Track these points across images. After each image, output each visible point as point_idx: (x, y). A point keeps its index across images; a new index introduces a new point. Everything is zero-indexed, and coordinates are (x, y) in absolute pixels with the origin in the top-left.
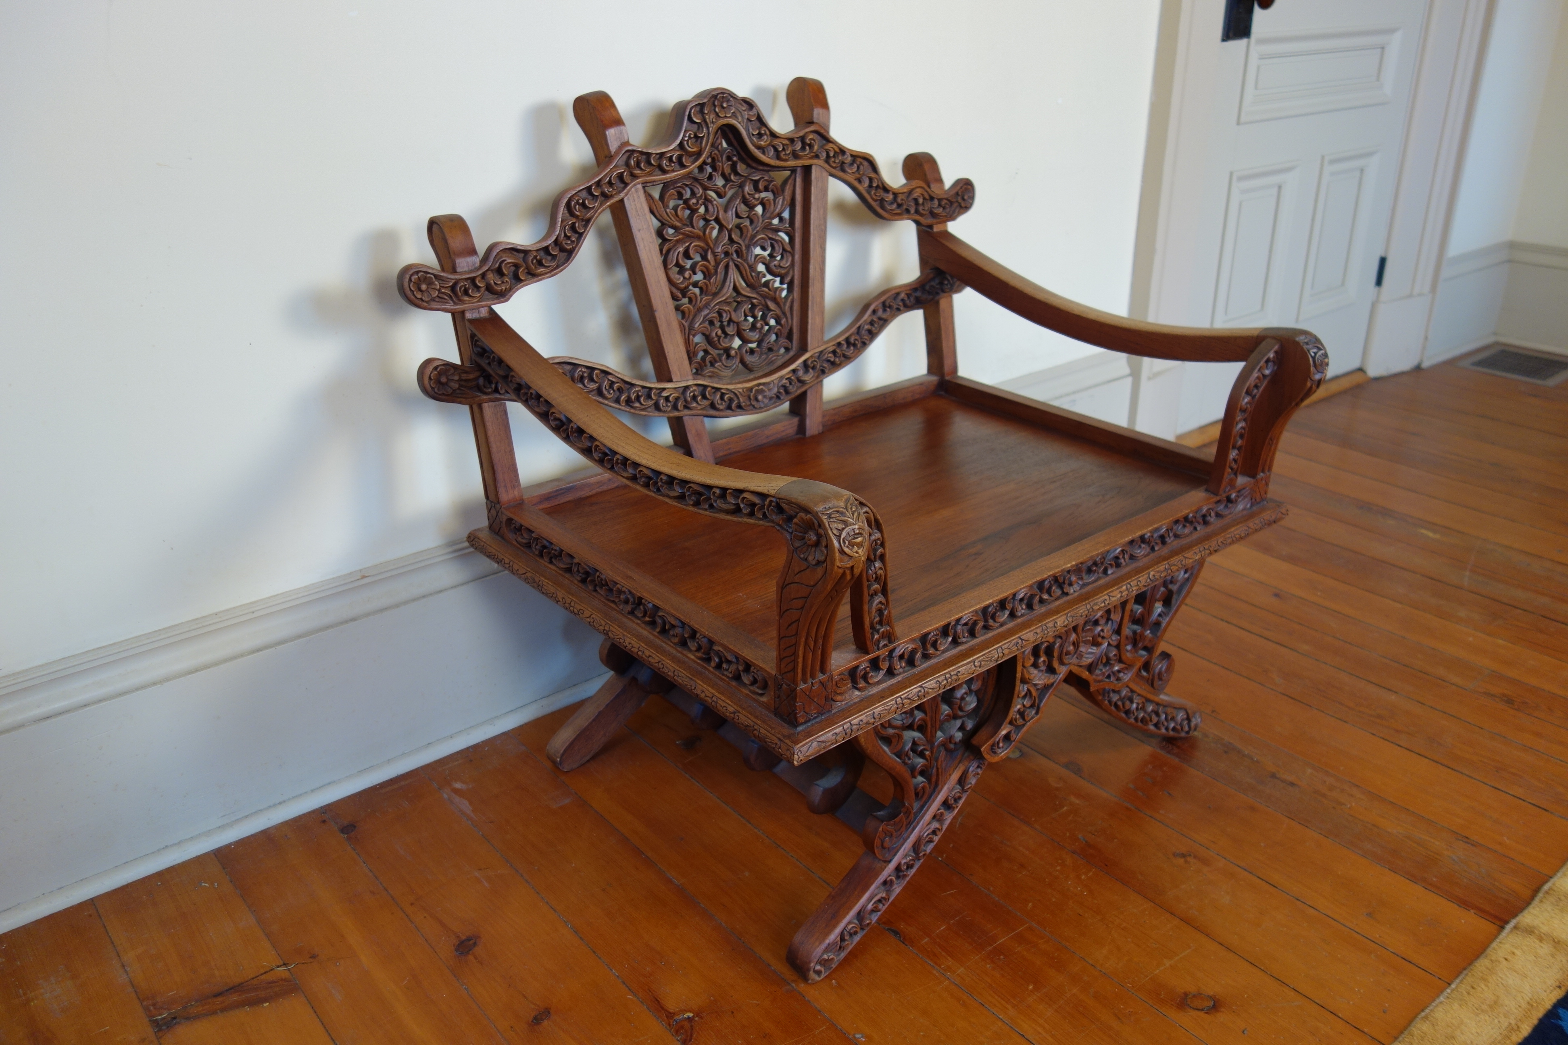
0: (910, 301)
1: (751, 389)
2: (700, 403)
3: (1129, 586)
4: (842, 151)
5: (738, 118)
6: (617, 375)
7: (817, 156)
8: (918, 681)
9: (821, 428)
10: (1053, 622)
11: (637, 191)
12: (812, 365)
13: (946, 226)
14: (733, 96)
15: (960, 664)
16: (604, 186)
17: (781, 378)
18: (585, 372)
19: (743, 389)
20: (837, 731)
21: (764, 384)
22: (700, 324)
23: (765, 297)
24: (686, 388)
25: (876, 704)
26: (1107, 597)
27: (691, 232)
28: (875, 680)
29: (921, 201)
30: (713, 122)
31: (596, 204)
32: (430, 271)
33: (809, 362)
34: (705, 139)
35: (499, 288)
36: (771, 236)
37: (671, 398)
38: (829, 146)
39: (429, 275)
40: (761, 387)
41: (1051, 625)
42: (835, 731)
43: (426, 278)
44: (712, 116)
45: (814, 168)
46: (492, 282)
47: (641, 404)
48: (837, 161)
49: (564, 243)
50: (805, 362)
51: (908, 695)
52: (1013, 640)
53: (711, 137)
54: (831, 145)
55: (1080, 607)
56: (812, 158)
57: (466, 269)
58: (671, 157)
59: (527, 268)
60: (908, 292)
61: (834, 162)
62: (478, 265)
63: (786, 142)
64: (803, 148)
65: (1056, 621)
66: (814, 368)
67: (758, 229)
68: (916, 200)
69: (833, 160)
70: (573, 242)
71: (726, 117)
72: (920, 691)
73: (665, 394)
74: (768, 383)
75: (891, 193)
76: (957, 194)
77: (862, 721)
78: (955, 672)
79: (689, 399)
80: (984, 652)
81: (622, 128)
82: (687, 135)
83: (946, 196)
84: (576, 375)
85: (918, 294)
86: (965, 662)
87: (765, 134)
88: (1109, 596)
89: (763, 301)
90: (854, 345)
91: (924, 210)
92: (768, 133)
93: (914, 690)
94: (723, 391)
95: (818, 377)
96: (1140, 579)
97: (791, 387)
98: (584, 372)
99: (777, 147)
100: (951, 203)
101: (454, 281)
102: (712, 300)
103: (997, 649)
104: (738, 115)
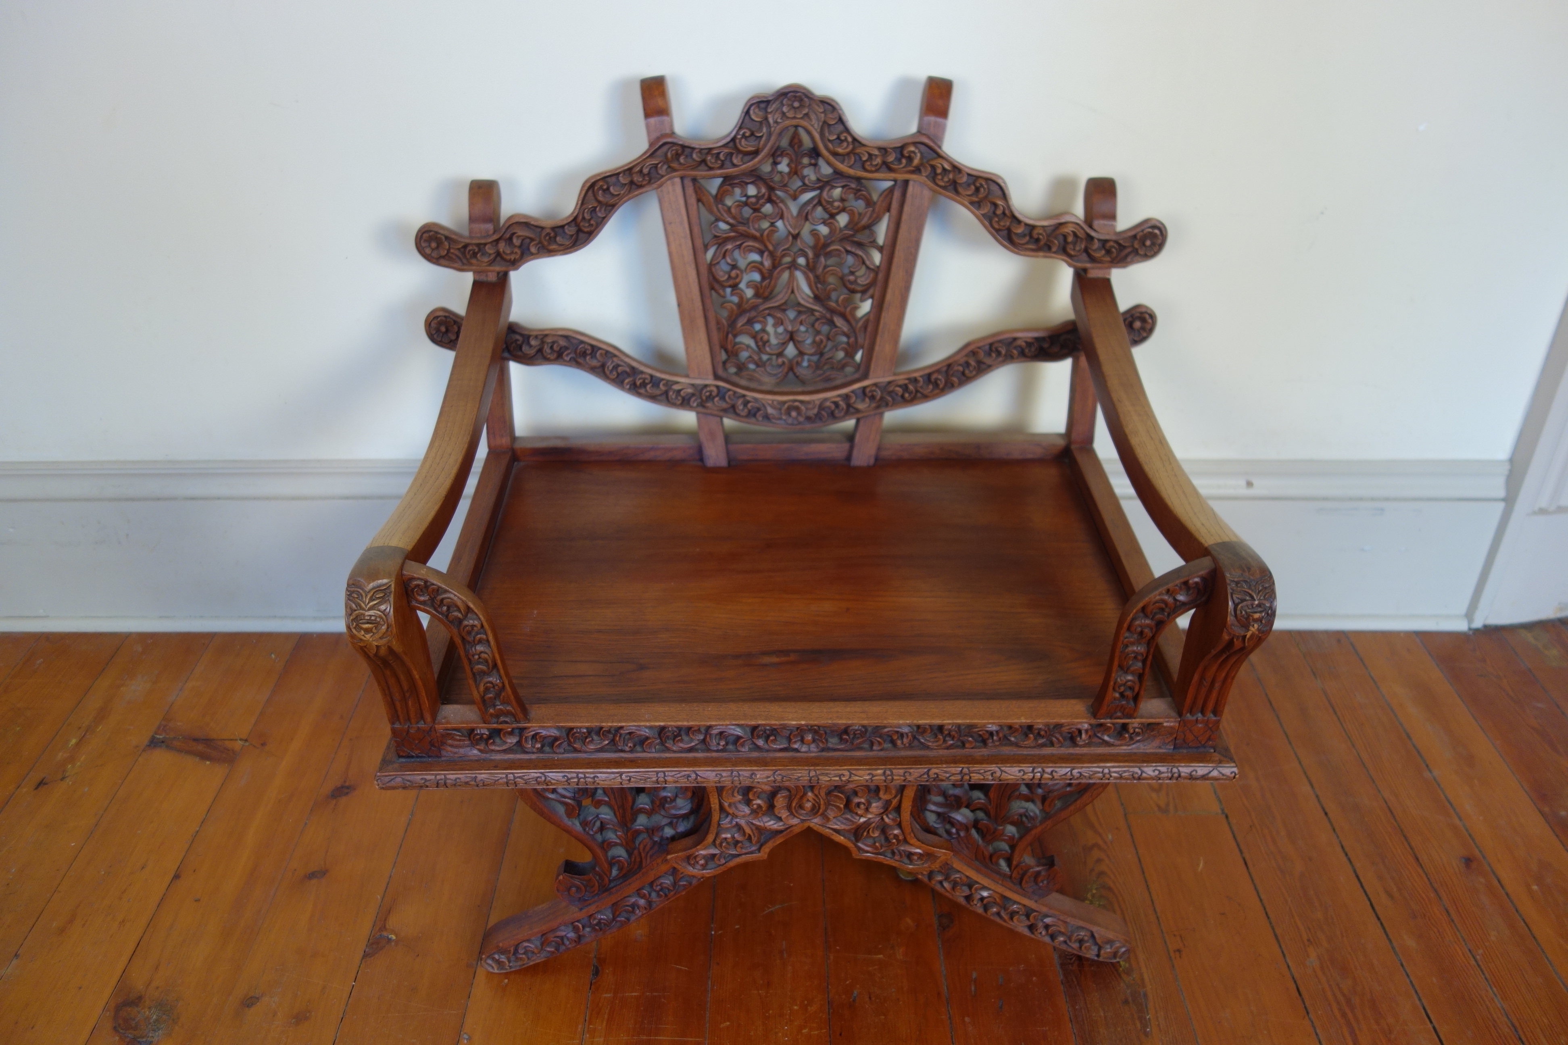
0: (1030, 351)
1: (784, 403)
2: (716, 403)
3: (888, 772)
4: (956, 169)
5: (810, 119)
6: (623, 358)
7: (917, 170)
8: (545, 767)
9: (872, 461)
10: (750, 773)
11: (673, 184)
12: (870, 394)
13: (1109, 274)
14: (809, 95)
15: (601, 770)
16: (634, 175)
17: (826, 400)
18: (588, 349)
19: (773, 401)
20: (428, 777)
21: (802, 402)
22: (743, 325)
23: (833, 311)
24: (706, 386)
25: (481, 770)
26: (847, 773)
27: (745, 231)
28: (497, 748)
29: (1070, 239)
30: (776, 122)
31: (622, 192)
32: (441, 232)
33: (868, 390)
34: (764, 139)
35: (508, 257)
36: (849, 248)
37: (682, 393)
38: (938, 163)
39: (439, 236)
40: (797, 404)
41: (747, 774)
42: (425, 777)
43: (436, 238)
44: (778, 116)
45: (911, 183)
46: (501, 250)
47: (646, 391)
48: (946, 179)
49: (582, 224)
50: (864, 388)
51: (524, 776)
52: (685, 771)
53: (773, 138)
54: (940, 161)
55: (799, 770)
56: (912, 172)
57: (478, 235)
58: (719, 154)
59: (540, 242)
60: (1029, 340)
61: (942, 179)
62: (491, 232)
63: (876, 152)
64: (899, 160)
65: (756, 772)
66: (873, 398)
67: (833, 239)
68: (1065, 237)
69: (940, 177)
70: (591, 225)
71: (794, 118)
72: (540, 777)
73: (676, 387)
74: (808, 402)
75: (1023, 224)
76: (1135, 237)
77: (459, 778)
78: (592, 776)
79: (704, 398)
80: (638, 770)
81: (665, 118)
82: (741, 133)
83: (1114, 238)
84: (578, 351)
85: (1046, 345)
86: (609, 770)
87: (846, 140)
88: (851, 774)
89: (828, 316)
90: (936, 384)
91: (1074, 249)
92: (850, 139)
93: (532, 774)
94: (748, 398)
95: (878, 407)
96: (911, 771)
97: (837, 411)
98: (586, 350)
99: (861, 155)
100: (1121, 247)
101: (463, 244)
102: (762, 304)
103: (657, 773)
104: (813, 117)
